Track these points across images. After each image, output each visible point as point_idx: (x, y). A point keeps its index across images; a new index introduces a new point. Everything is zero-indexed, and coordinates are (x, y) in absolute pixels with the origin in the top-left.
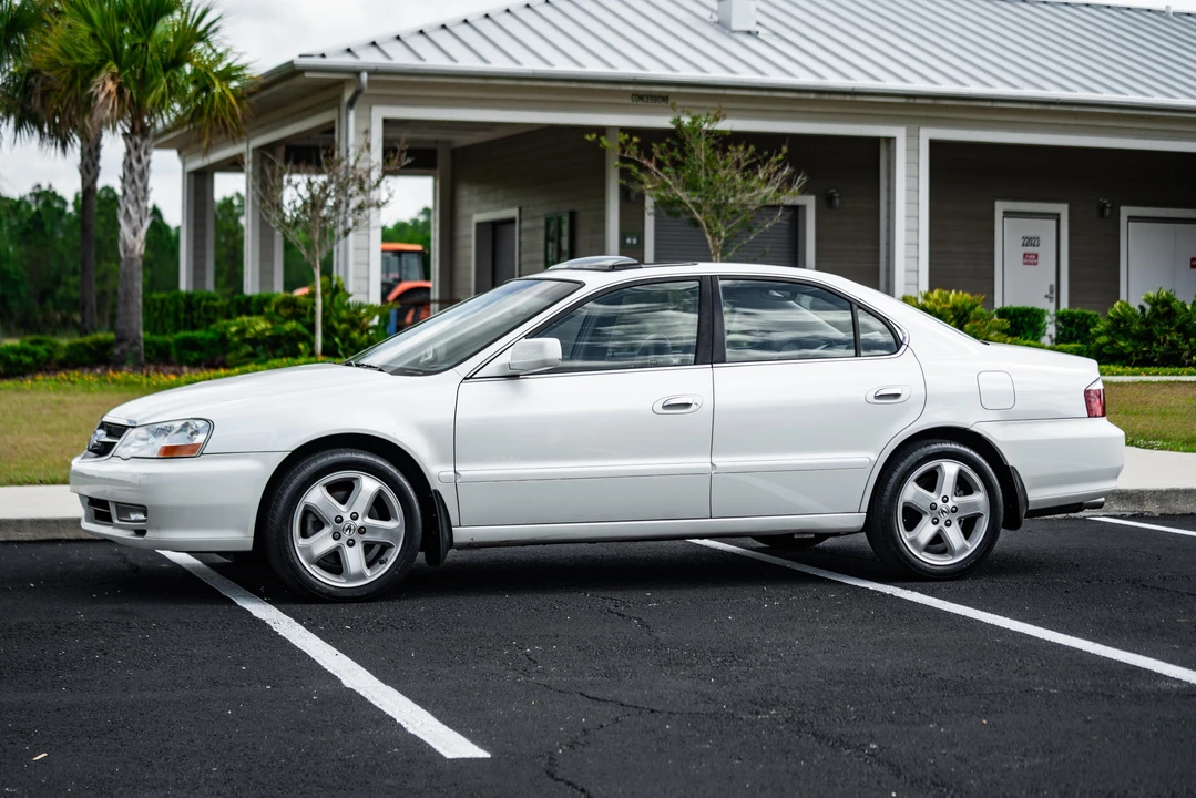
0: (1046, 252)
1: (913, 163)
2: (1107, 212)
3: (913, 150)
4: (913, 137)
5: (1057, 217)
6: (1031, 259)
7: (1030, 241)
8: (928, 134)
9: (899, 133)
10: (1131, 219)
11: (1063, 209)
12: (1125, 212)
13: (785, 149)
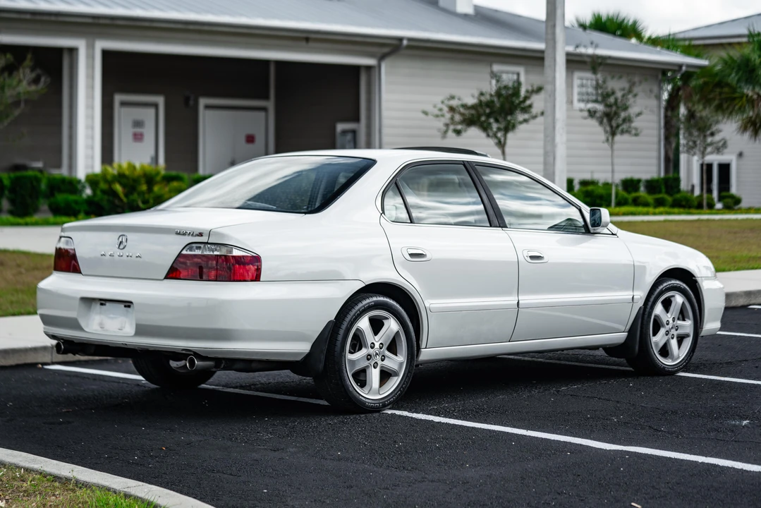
0: (149, 132)
1: (91, 67)
2: (191, 102)
3: (91, 57)
4: (91, 47)
5: (156, 106)
6: (138, 137)
7: (138, 124)
8: (101, 45)
9: (80, 44)
10: (208, 107)
11: (160, 100)
12: (203, 102)
13: (29, 56)
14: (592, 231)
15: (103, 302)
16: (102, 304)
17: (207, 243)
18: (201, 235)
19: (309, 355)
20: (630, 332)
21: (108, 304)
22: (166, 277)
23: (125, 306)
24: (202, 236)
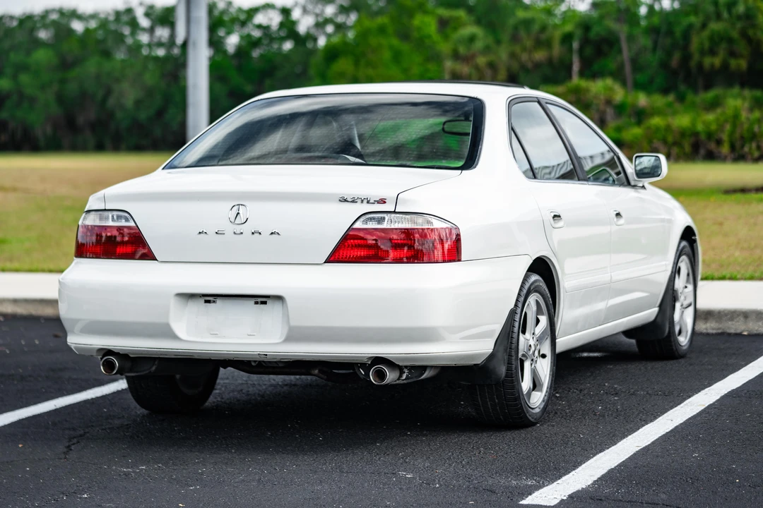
14: (633, 183)
15: (209, 298)
16: (207, 302)
17: (394, 212)
18: (383, 201)
19: (492, 356)
20: (660, 306)
21: (219, 301)
22: (328, 261)
23: (256, 303)
24: (385, 202)
